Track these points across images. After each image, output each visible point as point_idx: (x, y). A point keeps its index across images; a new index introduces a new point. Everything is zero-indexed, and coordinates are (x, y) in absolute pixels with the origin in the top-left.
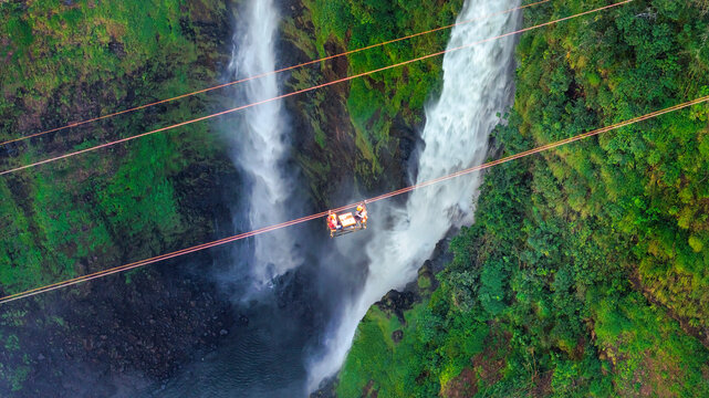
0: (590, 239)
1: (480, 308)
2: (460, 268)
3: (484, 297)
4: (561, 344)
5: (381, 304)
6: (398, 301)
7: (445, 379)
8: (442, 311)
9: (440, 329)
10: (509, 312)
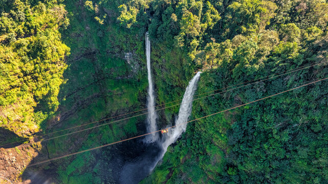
1: (187, 146)
2: (183, 139)
3: (187, 144)
4: (201, 152)
5: (170, 145)
6: (173, 145)
7: (181, 158)
8: (180, 147)
9: (180, 150)
10: (192, 147)
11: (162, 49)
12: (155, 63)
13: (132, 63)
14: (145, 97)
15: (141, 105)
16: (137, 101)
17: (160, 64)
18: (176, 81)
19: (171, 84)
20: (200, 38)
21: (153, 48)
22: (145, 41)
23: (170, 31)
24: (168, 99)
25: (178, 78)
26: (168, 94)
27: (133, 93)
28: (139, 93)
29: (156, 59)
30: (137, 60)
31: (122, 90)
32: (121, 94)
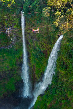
0: (66, 83)
2: (50, 89)
3: (53, 93)
4: (63, 98)
5: (40, 95)
7: (48, 104)
8: (47, 95)
9: (47, 98)
10: (56, 95)
11: (33, 23)
12: (28, 35)
13: (11, 36)
14: (21, 63)
15: (18, 69)
16: (15, 66)
17: (32, 35)
18: (43, 47)
19: (39, 50)
20: (62, 11)
21: (27, 23)
22: (20, 18)
23: (39, 7)
24: (38, 61)
25: (45, 44)
26: (38, 57)
27: (12, 60)
28: (17, 60)
29: (29, 31)
30: (15, 34)
31: (3, 57)
32: (3, 60)
